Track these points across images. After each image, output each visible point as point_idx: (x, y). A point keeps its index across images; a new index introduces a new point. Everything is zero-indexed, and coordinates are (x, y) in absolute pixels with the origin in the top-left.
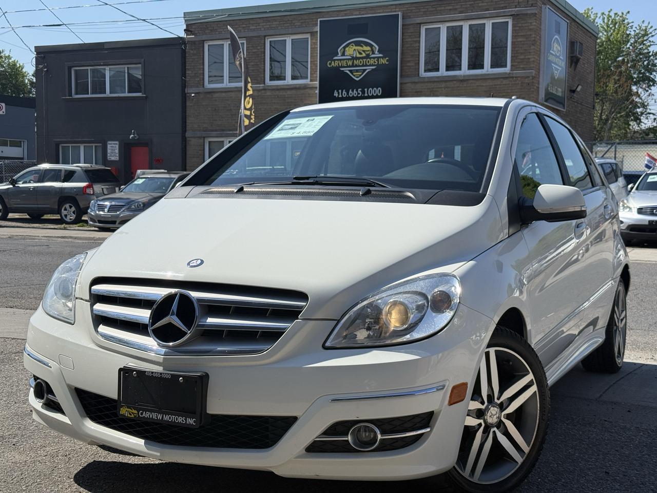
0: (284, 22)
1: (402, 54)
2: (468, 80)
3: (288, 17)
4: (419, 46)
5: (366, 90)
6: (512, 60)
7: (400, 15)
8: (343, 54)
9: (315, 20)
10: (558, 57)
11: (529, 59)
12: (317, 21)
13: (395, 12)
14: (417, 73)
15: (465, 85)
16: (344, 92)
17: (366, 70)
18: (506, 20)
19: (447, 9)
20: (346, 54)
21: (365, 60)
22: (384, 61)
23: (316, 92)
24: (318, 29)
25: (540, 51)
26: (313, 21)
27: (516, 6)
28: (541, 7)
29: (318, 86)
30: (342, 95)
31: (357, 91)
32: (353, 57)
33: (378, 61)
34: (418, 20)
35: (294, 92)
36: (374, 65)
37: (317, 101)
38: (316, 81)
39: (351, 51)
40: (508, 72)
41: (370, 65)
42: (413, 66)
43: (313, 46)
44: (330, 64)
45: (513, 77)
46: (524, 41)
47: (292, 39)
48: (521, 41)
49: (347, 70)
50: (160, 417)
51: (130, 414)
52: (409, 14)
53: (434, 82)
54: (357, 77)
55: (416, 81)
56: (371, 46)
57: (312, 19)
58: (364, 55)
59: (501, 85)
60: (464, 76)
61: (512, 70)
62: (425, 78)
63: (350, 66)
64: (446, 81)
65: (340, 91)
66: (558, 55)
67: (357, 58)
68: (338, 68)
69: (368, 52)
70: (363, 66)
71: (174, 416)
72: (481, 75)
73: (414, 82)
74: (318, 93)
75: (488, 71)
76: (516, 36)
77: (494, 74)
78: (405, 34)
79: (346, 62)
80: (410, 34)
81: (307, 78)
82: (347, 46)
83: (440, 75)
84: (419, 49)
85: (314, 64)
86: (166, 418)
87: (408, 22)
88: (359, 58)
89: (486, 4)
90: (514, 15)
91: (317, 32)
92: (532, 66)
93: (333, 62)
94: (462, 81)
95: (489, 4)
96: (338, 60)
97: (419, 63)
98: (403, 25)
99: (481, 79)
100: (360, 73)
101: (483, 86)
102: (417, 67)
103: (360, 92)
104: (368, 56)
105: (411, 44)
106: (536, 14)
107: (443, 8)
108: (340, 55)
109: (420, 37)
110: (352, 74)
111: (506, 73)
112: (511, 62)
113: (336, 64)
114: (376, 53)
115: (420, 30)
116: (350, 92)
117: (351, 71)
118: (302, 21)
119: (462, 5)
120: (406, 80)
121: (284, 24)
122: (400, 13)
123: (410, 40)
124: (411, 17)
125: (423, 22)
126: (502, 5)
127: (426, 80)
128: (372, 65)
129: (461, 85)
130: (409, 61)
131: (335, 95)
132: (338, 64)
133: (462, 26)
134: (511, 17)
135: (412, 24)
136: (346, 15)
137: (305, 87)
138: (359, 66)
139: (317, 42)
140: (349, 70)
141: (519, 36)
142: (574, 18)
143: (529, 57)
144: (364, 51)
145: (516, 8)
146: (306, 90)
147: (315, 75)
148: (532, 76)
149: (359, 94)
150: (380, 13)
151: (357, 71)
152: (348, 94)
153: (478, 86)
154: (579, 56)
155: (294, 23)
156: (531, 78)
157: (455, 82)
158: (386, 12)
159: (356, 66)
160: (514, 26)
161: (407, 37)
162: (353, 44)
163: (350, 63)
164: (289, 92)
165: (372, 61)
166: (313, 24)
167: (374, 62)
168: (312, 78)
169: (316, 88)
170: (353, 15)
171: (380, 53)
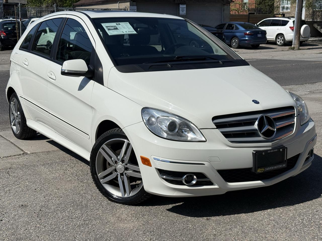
50: (273, 168)
51: (261, 171)
71: (278, 166)
86: (275, 167)
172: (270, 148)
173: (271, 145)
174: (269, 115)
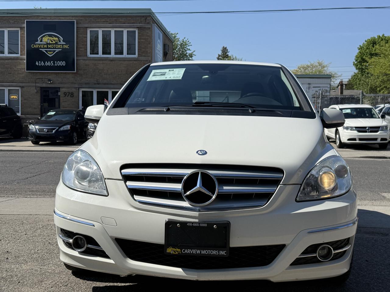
0: (3, 20)
1: (77, 43)
2: (115, 60)
3: (6, 18)
4: (87, 40)
5: (56, 62)
6: (138, 51)
7: (75, 22)
8: (41, 41)
9: (23, 20)
10: (160, 51)
11: (147, 51)
12: (25, 21)
13: (72, 20)
14: (86, 54)
15: (113, 63)
16: (42, 63)
17: (55, 51)
18: (134, 30)
19: (102, 21)
20: (43, 41)
21: (55, 45)
22: (66, 47)
23: (24, 62)
24: (25, 25)
25: (152, 48)
26: (21, 21)
27: (140, 23)
28: (152, 25)
29: (26, 58)
30: (41, 64)
31: (50, 62)
32: (47, 43)
33: (63, 46)
34: (86, 25)
35: (10, 61)
36: (61, 49)
37: (25, 67)
38: (25, 55)
39: (46, 39)
40: (137, 57)
41: (58, 48)
42: (83, 50)
43: (22, 35)
44: (33, 46)
45: (139, 60)
46: (144, 42)
47: (8, 31)
48: (142, 42)
49: (44, 50)
50: (198, 252)
51: (175, 252)
52: (80, 22)
53: (96, 60)
54: (50, 55)
55: (86, 59)
56: (58, 38)
57: (21, 20)
58: (54, 42)
59: (133, 64)
60: (113, 58)
61: (139, 56)
62: (91, 57)
63: (45, 48)
64: (103, 60)
65: (40, 62)
66: (160, 50)
67: (50, 44)
68: (38, 49)
69: (57, 41)
70: (54, 48)
71: (209, 251)
72: (122, 58)
73: (85, 60)
74: (26, 63)
75: (125, 56)
76: (140, 39)
77: (129, 58)
78: (78, 33)
79: (43, 46)
80: (81, 33)
81: (18, 53)
82: (44, 36)
83: (99, 57)
84: (87, 42)
85: (23, 46)
86: (204, 252)
87: (80, 26)
88: (51, 44)
89: (123, 20)
90: (139, 27)
91: (25, 27)
92: (149, 55)
93: (35, 45)
94: (111, 60)
95: (125, 20)
96: (38, 44)
97: (87, 49)
98: (77, 27)
99: (122, 60)
100: (52, 53)
101: (123, 64)
102: (86, 51)
103: (52, 63)
104: (56, 43)
105: (82, 38)
106: (150, 28)
107: (100, 20)
108: (39, 41)
109: (87, 35)
110: (48, 53)
111: (135, 58)
112: (138, 52)
113: (37, 46)
114: (62, 41)
115: (87, 31)
116: (46, 63)
117: (46, 51)
118: (14, 20)
119: (110, 20)
120: (80, 58)
121: (3, 21)
122: (75, 21)
123: (81, 36)
124: (82, 23)
125: (89, 27)
126: (132, 22)
127: (92, 59)
128: (59, 48)
129: (111, 63)
130: (81, 48)
131: (36, 64)
132: (38, 46)
133: (111, 31)
134: (137, 28)
135: (83, 27)
136: (42, 19)
137: (17, 59)
138: (51, 48)
139: (25, 33)
140: (45, 51)
141: (142, 39)
142: (165, 32)
143: (148, 50)
144: (54, 40)
145: (140, 24)
146: (18, 60)
147: (23, 52)
148: (149, 60)
149: (52, 64)
150: (63, 19)
151: (50, 51)
152: (45, 64)
153: (120, 64)
154: (167, 51)
155: (10, 21)
156: (149, 61)
157: (108, 61)
158: (66, 19)
159: (49, 48)
160: (139, 33)
161: (80, 34)
162: (47, 36)
163: (46, 46)
164: (6, 61)
165: (59, 46)
166: (22, 23)
167: (61, 47)
168: (21, 54)
169: (25, 59)
170: (46, 19)
171: (64, 42)
172: (197, 220)
173: (198, 215)
174: (211, 172)
